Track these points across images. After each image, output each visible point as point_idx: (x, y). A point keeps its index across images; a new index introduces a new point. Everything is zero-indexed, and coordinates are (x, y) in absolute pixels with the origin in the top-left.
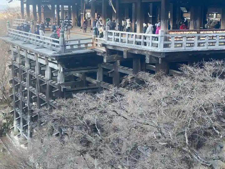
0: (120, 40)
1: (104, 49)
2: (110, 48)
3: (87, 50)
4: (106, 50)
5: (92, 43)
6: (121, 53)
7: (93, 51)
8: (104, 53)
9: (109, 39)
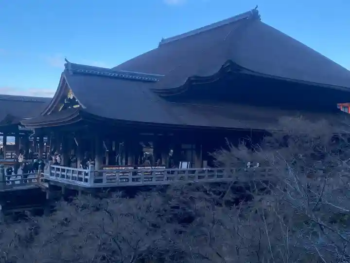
0: (65, 176)
1: (47, 185)
2: (52, 184)
3: (32, 186)
4: (49, 186)
5: (38, 179)
6: (60, 188)
7: (37, 187)
8: (47, 188)
9: (52, 174)
